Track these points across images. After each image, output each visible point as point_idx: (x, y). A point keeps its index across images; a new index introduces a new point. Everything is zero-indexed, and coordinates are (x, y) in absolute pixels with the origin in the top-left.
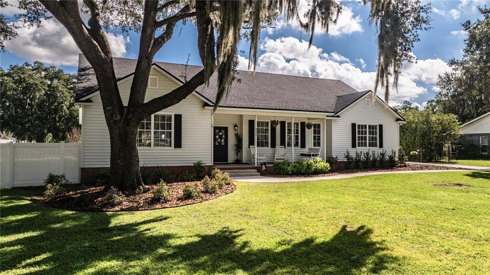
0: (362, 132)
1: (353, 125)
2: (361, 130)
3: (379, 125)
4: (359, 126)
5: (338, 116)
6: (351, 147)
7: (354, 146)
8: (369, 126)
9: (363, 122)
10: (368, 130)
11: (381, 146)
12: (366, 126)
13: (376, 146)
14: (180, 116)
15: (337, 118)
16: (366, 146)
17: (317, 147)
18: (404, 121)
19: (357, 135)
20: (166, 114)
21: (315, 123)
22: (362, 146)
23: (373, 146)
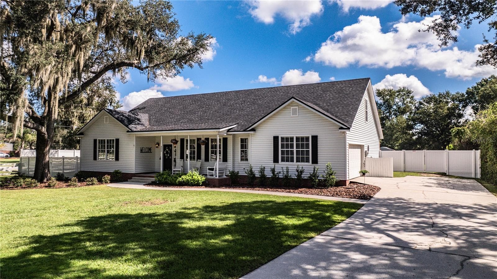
0: (287, 145)
1: (276, 139)
2: (285, 143)
3: (312, 137)
4: (282, 138)
5: (253, 130)
6: (273, 162)
7: (276, 160)
8: (298, 139)
9: (290, 134)
10: (295, 143)
11: (315, 161)
12: (292, 139)
13: (308, 161)
14: (117, 140)
15: (252, 132)
16: (292, 161)
17: (244, 162)
18: (349, 129)
19: (280, 149)
20: (112, 139)
21: (242, 137)
22: (287, 161)
23: (304, 162)
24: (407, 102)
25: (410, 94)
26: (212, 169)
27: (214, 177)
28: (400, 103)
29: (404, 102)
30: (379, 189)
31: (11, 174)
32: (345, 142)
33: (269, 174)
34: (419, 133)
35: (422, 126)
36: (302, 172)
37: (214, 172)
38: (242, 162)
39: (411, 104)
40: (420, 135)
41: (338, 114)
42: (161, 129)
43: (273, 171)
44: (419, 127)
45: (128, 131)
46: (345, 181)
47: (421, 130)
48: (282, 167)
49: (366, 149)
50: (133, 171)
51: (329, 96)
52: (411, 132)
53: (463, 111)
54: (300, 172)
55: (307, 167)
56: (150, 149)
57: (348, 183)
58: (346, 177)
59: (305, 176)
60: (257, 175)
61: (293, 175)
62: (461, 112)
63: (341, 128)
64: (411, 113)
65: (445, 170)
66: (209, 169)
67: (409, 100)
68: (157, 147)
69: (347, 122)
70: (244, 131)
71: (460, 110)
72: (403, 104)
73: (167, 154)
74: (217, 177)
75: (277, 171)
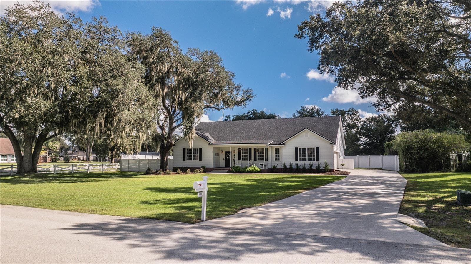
0: (303, 152)
1: (296, 149)
3: (316, 148)
4: (300, 149)
5: (284, 144)
6: (295, 160)
7: (297, 160)
8: (308, 149)
9: (304, 146)
10: (307, 151)
11: (318, 160)
12: (305, 149)
13: (314, 160)
14: (201, 149)
15: (284, 145)
16: (306, 160)
17: (277, 161)
18: (335, 144)
19: (299, 154)
20: (197, 148)
21: (276, 148)
22: (303, 160)
23: (312, 160)
24: (355, 120)
25: (357, 113)
26: (263, 165)
27: (264, 169)
28: (349, 121)
29: (352, 120)
30: (350, 173)
31: (117, 170)
32: (333, 151)
33: (294, 167)
34: (364, 144)
35: (366, 139)
36: (312, 165)
37: (263, 166)
38: (276, 161)
39: (357, 122)
40: (365, 146)
41: (328, 137)
42: (228, 143)
43: (297, 165)
44: (364, 140)
45: (209, 144)
46: (333, 169)
47: (366, 142)
48: (301, 163)
49: (339, 154)
50: (212, 167)
51: (320, 126)
52: (358, 143)
53: (395, 128)
54: (311, 166)
55: (315, 163)
56: (218, 154)
57: (334, 170)
58: (333, 168)
59: (314, 167)
60: (288, 167)
61: (308, 167)
62: (394, 129)
63: (331, 144)
64: (358, 129)
65: (381, 167)
66: (261, 165)
67: (356, 118)
68: (222, 153)
69: (334, 141)
70: (279, 144)
71: (392, 128)
72: (352, 121)
73: (228, 157)
74: (266, 169)
75: (299, 165)
